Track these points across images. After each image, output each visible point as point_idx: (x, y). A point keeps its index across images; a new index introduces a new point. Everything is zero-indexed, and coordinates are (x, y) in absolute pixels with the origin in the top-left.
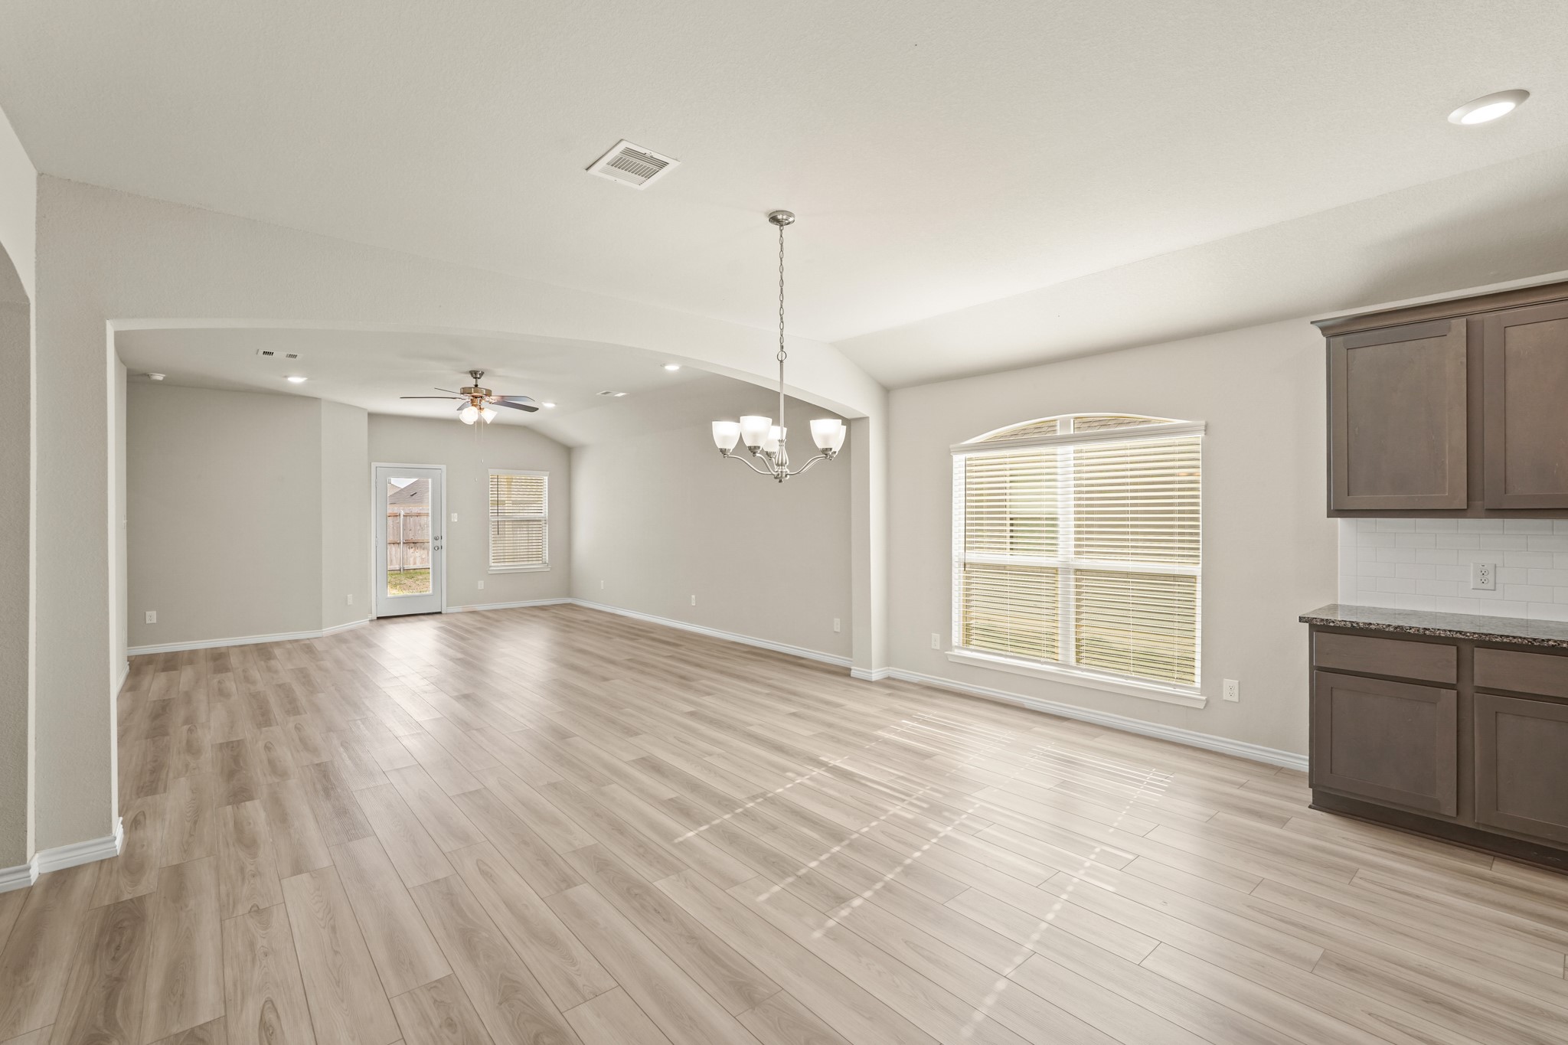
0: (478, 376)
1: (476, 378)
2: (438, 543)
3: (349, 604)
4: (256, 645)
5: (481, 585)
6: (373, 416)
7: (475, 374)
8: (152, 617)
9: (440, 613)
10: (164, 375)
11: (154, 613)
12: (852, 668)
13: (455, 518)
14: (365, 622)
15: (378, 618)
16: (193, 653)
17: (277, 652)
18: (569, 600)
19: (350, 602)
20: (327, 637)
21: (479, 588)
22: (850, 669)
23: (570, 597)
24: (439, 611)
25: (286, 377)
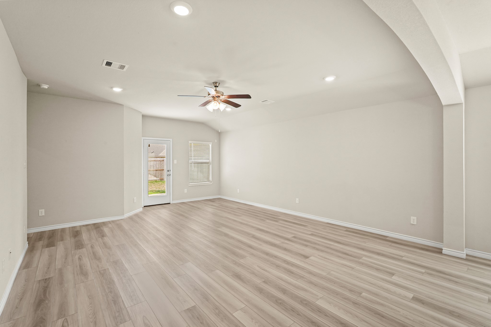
0: (217, 85)
1: (215, 86)
2: (169, 173)
3: (135, 202)
4: (94, 224)
5: (186, 191)
6: (144, 116)
7: (216, 85)
8: (42, 212)
9: (170, 203)
10: (48, 86)
11: (43, 210)
12: (443, 248)
13: (175, 162)
14: (141, 209)
15: (144, 206)
16: (63, 230)
17: (106, 230)
18: (219, 197)
19: (135, 201)
20: (126, 219)
21: (185, 192)
22: (442, 249)
23: (220, 195)
24: (169, 202)
25: (112, 88)
